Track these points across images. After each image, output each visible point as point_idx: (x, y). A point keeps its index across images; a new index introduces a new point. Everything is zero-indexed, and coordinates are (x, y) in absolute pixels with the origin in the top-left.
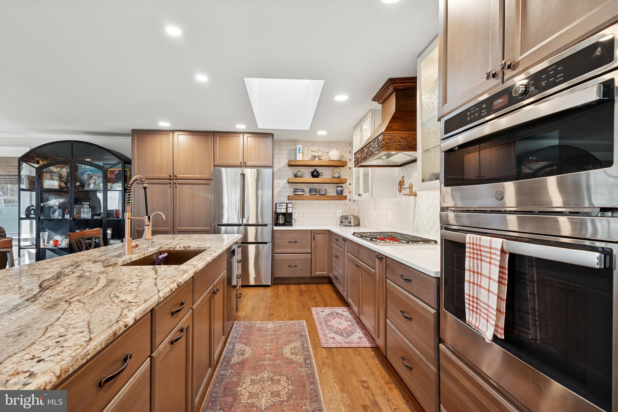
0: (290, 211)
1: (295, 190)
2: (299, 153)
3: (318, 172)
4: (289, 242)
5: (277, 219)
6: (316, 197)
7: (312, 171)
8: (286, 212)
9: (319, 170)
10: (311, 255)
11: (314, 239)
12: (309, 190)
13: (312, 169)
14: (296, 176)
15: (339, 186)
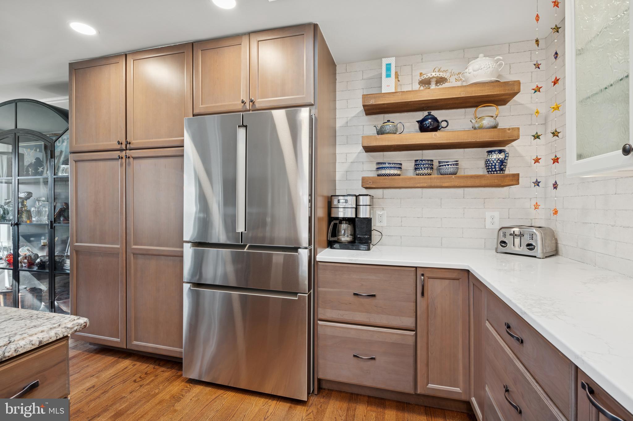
0: (364, 213)
1: (380, 166)
2: (388, 76)
3: (435, 119)
4: (355, 294)
5: (335, 232)
6: (431, 178)
7: (420, 119)
8: (354, 216)
9: (439, 114)
10: (416, 334)
11: (423, 294)
12: (413, 164)
13: (421, 115)
14: (381, 132)
15: (494, 151)
